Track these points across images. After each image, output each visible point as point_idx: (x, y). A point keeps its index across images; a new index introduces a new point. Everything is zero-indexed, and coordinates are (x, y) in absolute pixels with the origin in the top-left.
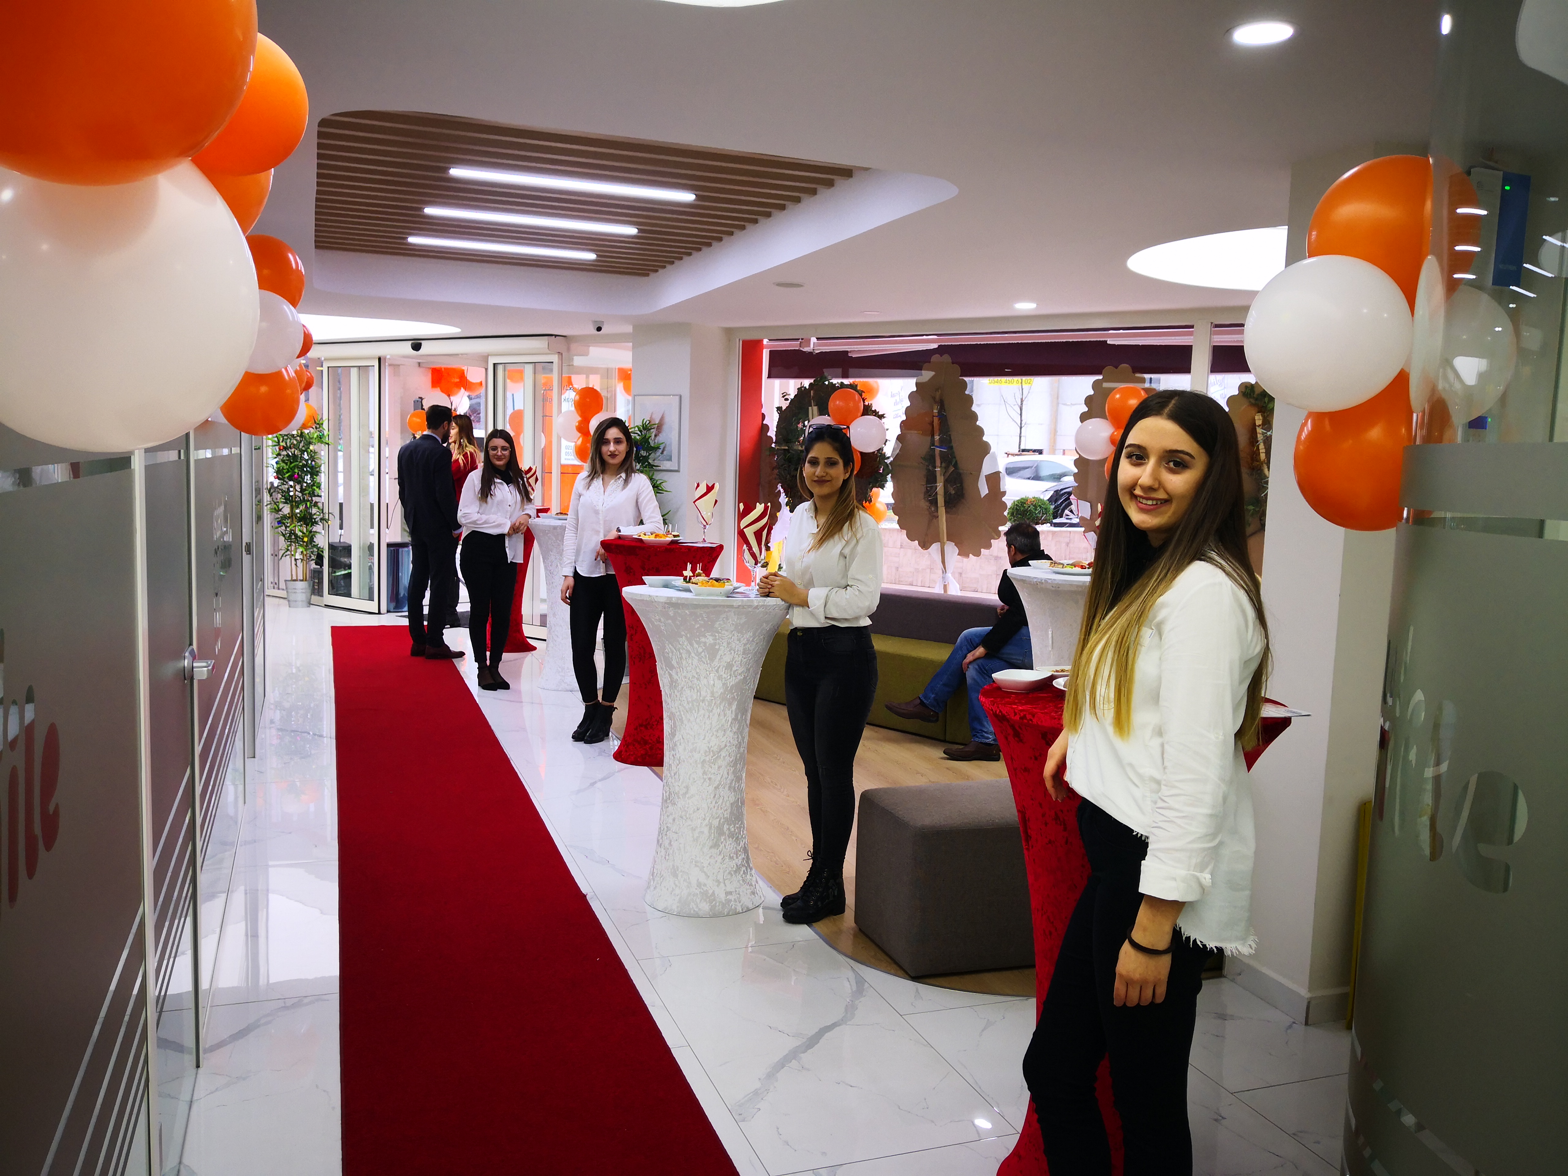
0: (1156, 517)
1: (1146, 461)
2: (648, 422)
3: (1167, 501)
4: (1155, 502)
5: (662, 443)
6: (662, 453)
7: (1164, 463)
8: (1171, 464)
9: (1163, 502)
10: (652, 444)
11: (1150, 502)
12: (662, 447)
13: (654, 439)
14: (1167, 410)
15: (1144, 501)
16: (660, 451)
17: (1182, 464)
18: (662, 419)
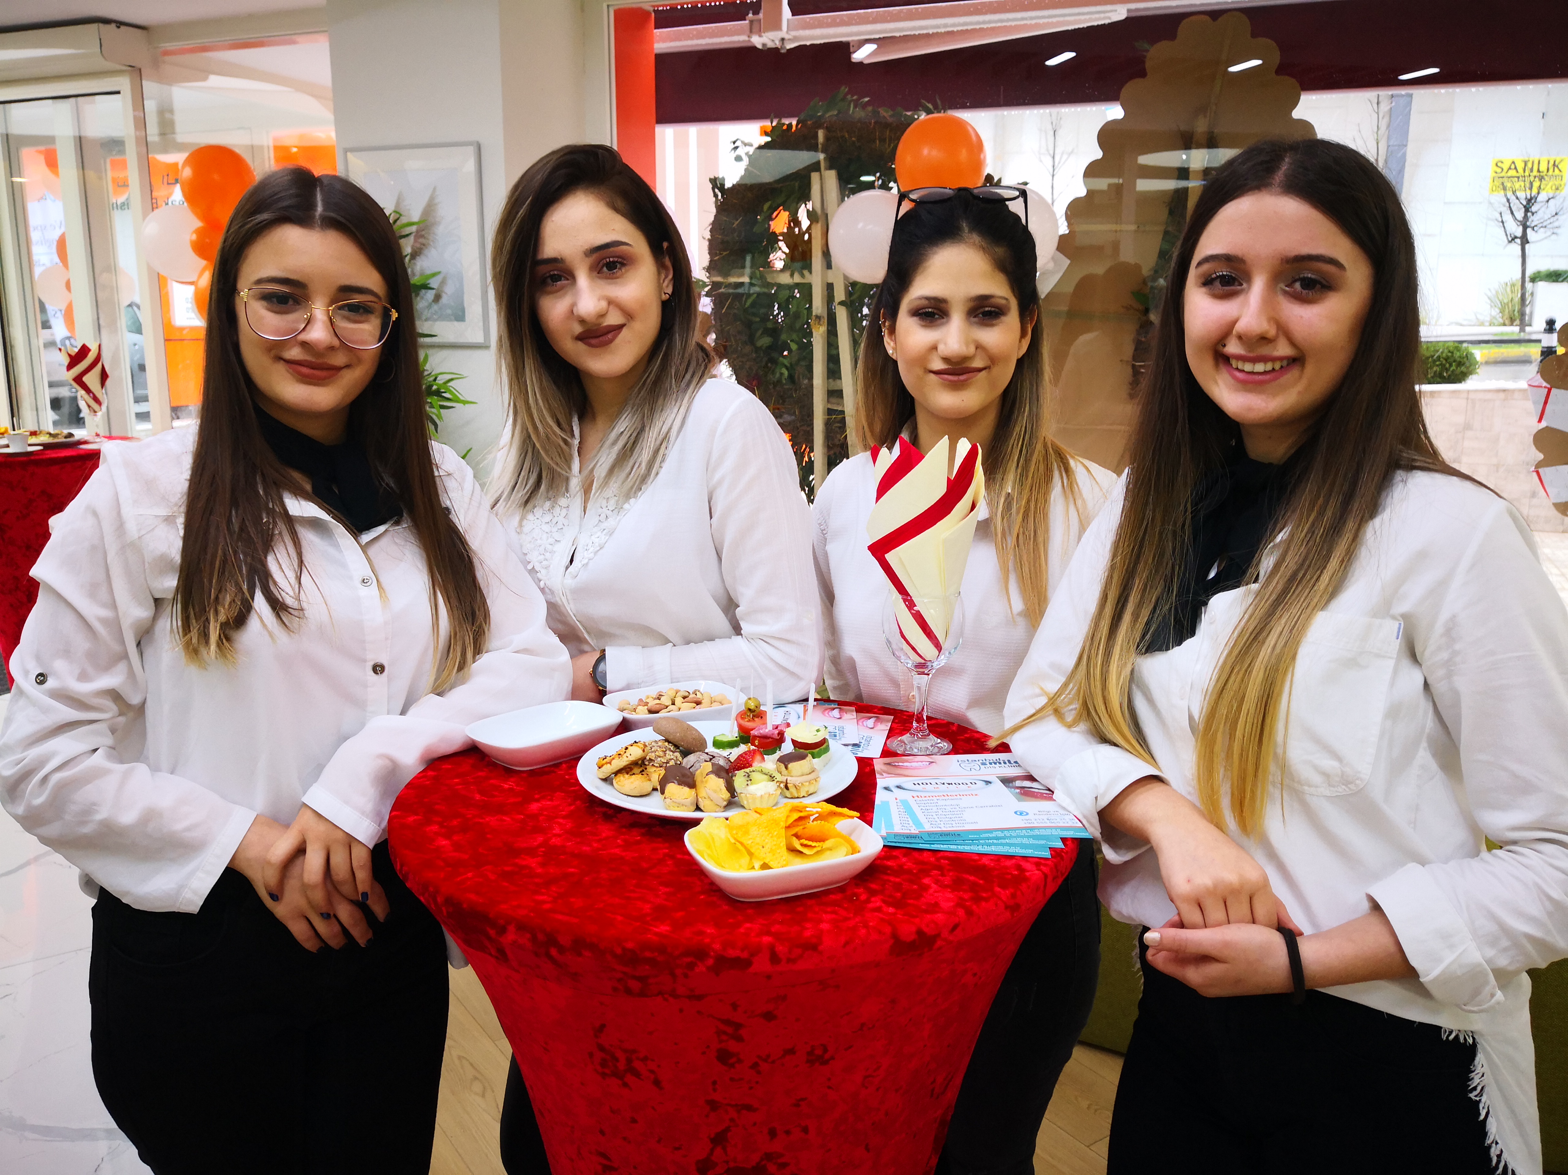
0: (1274, 395)
1: (1245, 285)
3: (1297, 360)
4: (1269, 366)
7: (1282, 286)
8: (1298, 285)
9: (1285, 363)
11: (1260, 367)
14: (1280, 176)
15: (1248, 367)
17: (1320, 283)
18: (430, 209)
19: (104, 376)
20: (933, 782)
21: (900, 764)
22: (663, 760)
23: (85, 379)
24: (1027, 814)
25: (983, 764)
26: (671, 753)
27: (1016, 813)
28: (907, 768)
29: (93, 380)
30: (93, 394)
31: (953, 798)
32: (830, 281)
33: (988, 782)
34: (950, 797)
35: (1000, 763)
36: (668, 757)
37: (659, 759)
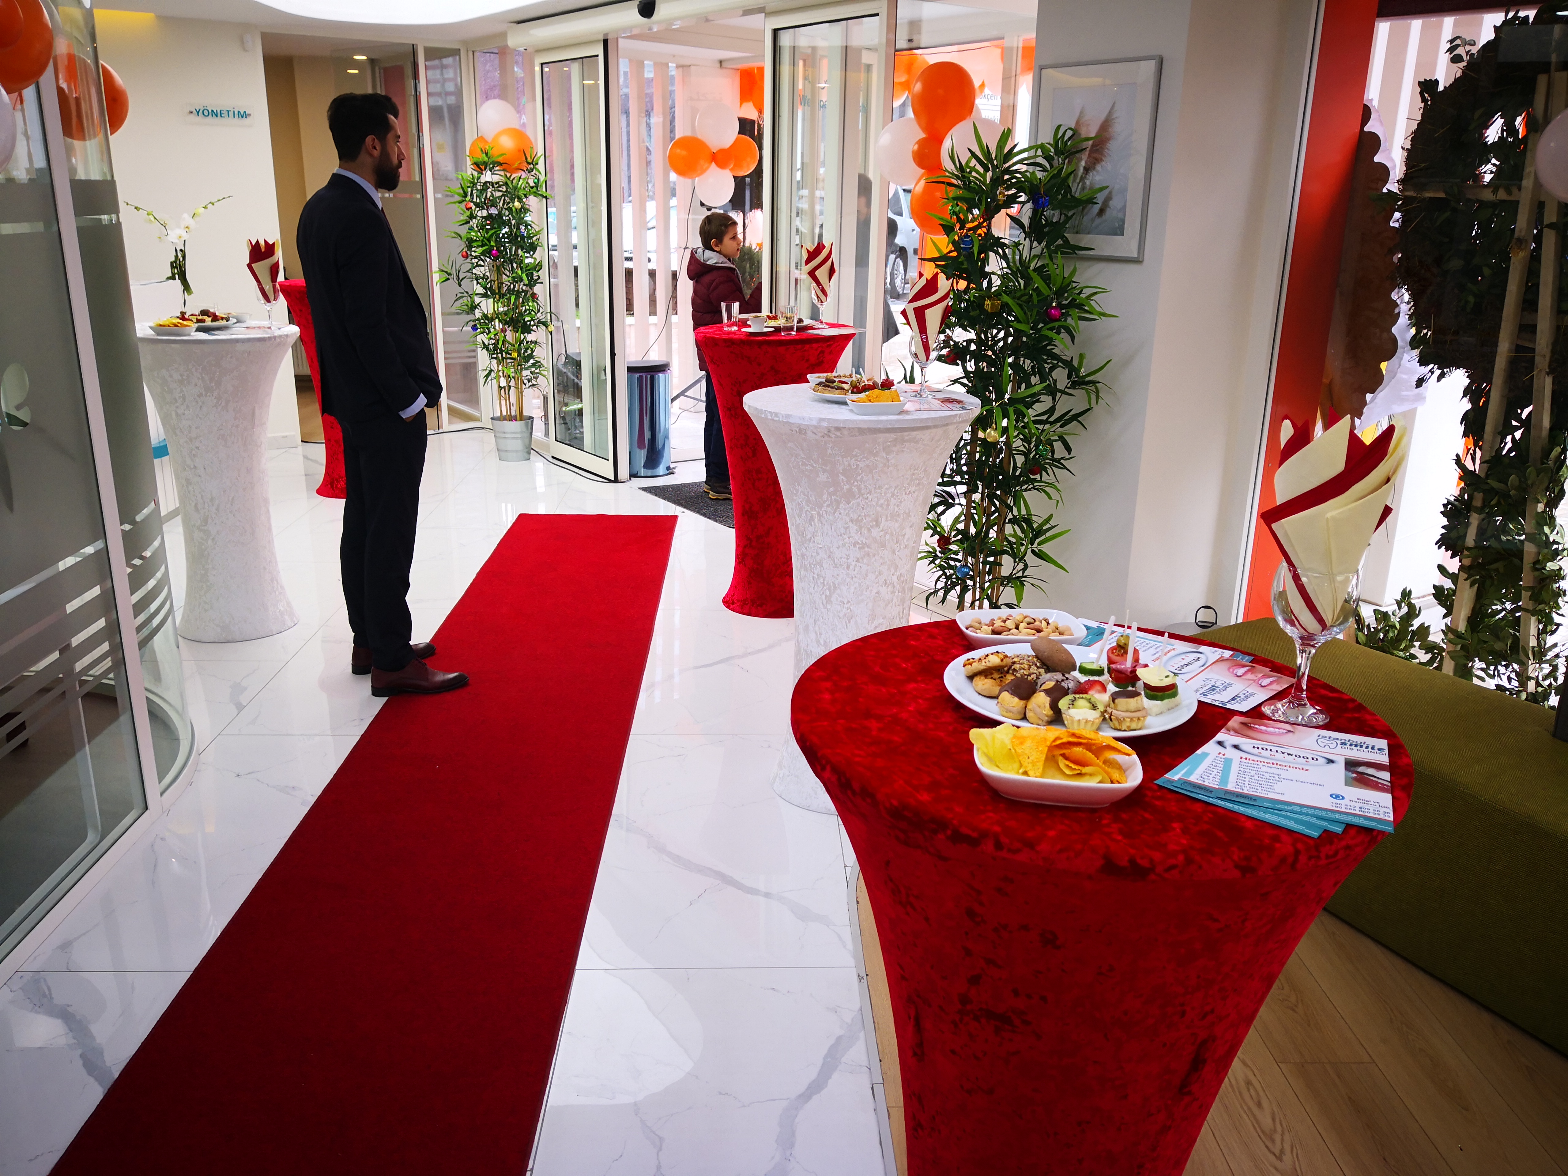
2: (1069, 133)
5: (1102, 189)
6: (1101, 212)
10: (1076, 190)
12: (1100, 198)
13: (1082, 179)
16: (1096, 208)
18: (1106, 126)
19: (832, 271)
20: (1274, 749)
21: (1256, 726)
22: (1025, 672)
23: (817, 273)
24: (1343, 798)
25: (1342, 744)
26: (1036, 668)
27: (1331, 796)
28: (1261, 732)
29: (822, 274)
30: (823, 287)
31: (1281, 767)
32: (1542, 199)
33: (1330, 761)
34: (1278, 766)
35: (1361, 746)
36: (1031, 670)
37: (1022, 671)
